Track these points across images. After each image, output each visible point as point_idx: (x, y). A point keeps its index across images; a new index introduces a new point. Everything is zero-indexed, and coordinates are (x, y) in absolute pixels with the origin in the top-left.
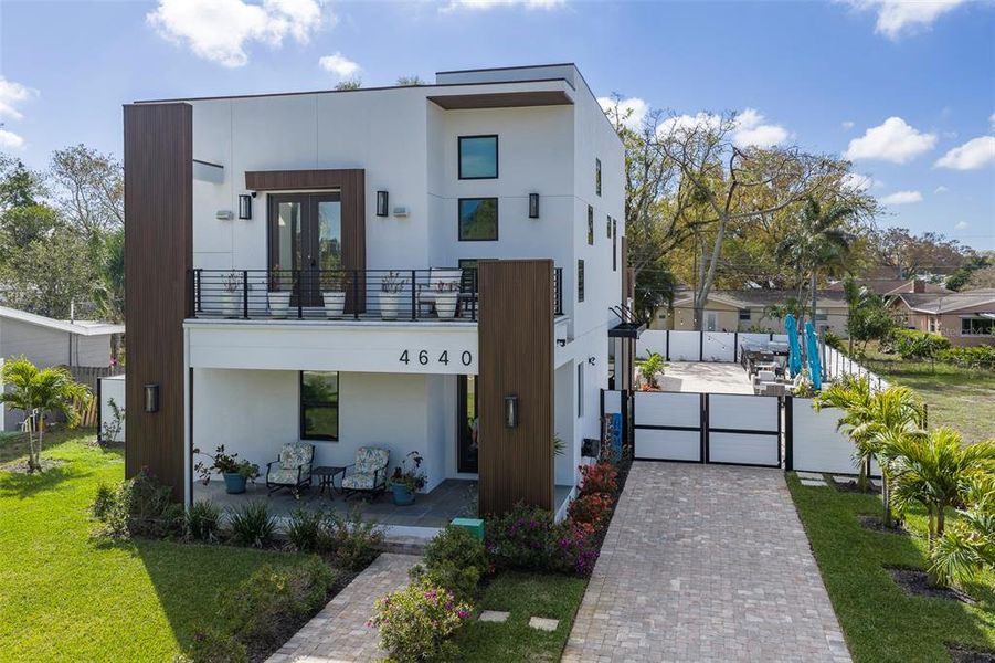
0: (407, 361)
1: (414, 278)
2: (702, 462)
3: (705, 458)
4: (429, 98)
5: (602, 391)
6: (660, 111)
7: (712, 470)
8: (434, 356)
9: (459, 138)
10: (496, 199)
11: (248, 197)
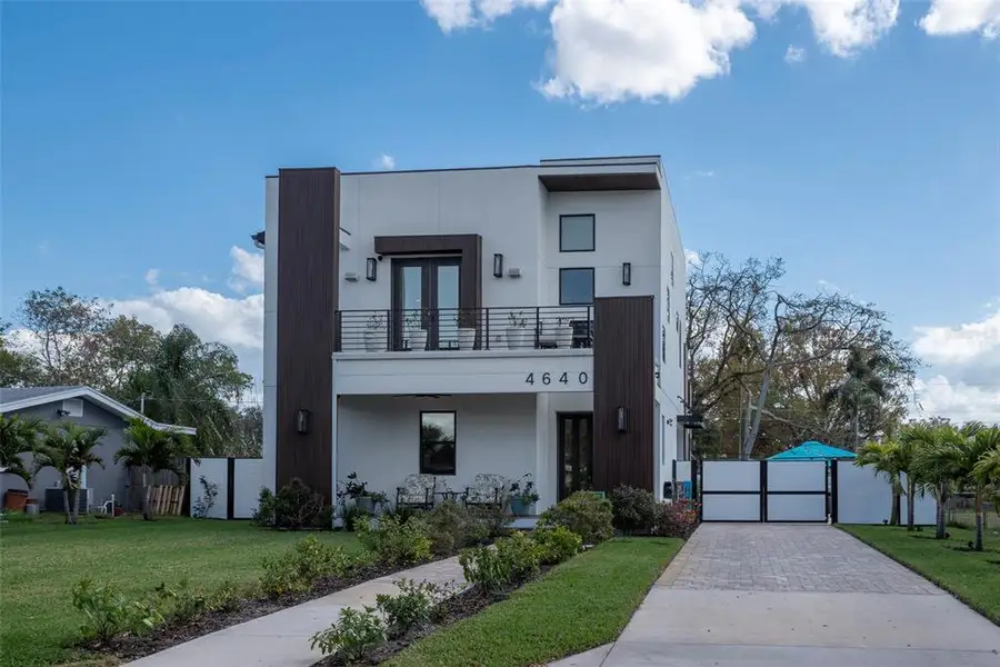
0: (532, 382)
1: (538, 313)
2: (761, 521)
3: (764, 518)
4: (540, 177)
5: (674, 462)
6: (708, 254)
7: (770, 526)
8: (555, 377)
9: (561, 216)
10: (593, 269)
11: (374, 260)
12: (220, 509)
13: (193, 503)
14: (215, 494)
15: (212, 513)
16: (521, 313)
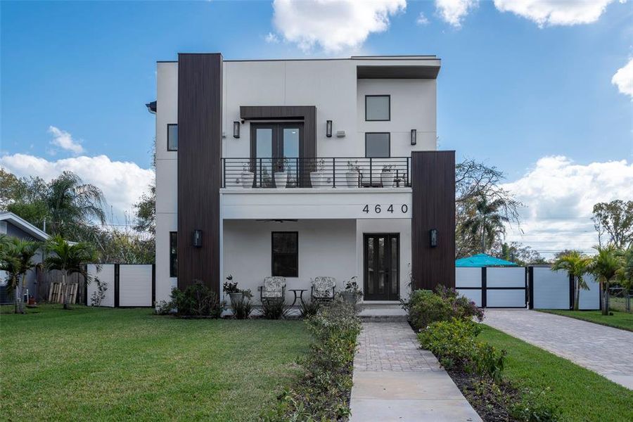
0: (367, 211)
3: (484, 305)
4: (358, 68)
7: (489, 310)
8: (384, 208)
9: (366, 96)
10: (389, 133)
11: (238, 123)
12: (109, 301)
13: (90, 296)
14: (105, 289)
15: (104, 303)
16: (356, 162)
